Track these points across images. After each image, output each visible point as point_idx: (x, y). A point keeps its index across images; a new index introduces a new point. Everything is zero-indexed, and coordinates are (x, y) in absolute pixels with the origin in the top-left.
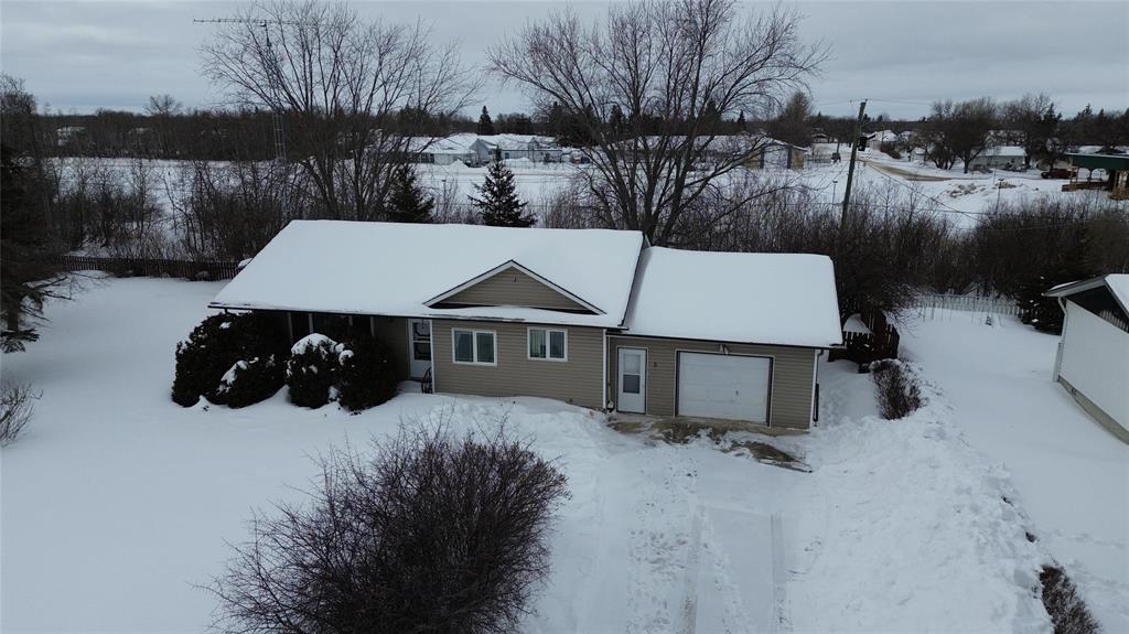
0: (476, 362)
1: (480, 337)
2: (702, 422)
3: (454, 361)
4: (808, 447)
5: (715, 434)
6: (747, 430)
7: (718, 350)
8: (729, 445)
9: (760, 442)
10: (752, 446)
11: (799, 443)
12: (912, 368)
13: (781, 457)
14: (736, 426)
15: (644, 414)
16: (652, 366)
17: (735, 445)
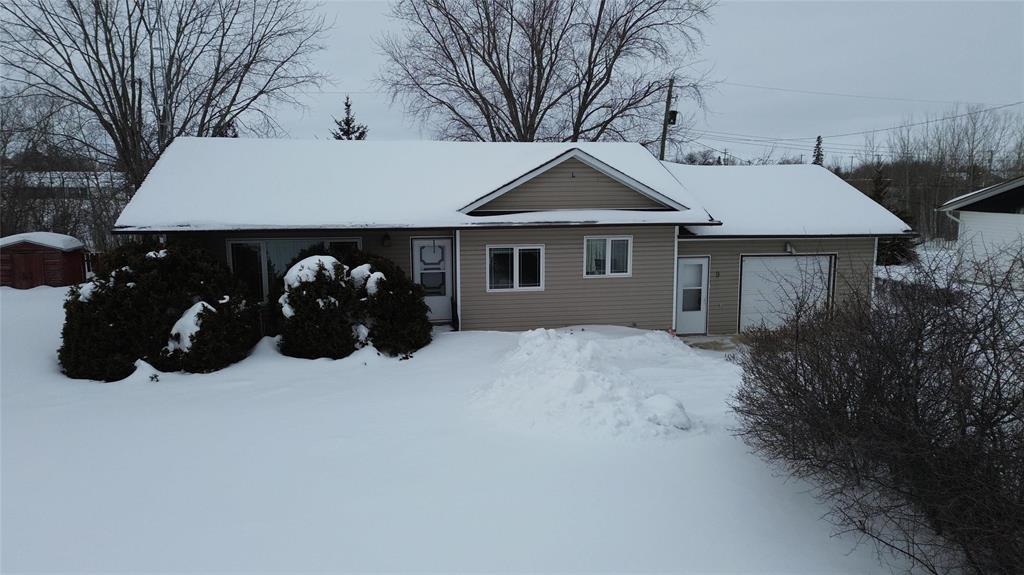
0: (517, 287)
1: (524, 255)
3: (488, 290)
7: (786, 249)
15: (705, 335)
16: (714, 276)
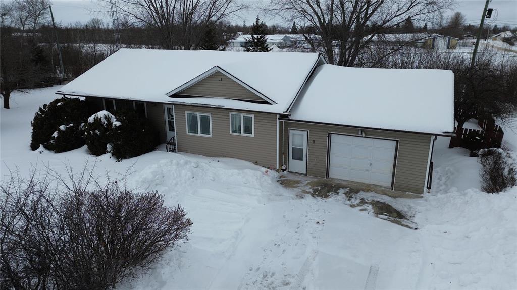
0: (200, 134)
1: (202, 117)
2: (344, 183)
3: (188, 133)
4: (419, 208)
5: (351, 193)
6: (376, 192)
7: (358, 133)
8: (358, 201)
9: (382, 201)
10: (375, 204)
11: (412, 205)
12: (512, 155)
13: (395, 215)
14: (368, 188)
15: (306, 175)
16: (312, 142)
17: (363, 202)
